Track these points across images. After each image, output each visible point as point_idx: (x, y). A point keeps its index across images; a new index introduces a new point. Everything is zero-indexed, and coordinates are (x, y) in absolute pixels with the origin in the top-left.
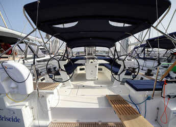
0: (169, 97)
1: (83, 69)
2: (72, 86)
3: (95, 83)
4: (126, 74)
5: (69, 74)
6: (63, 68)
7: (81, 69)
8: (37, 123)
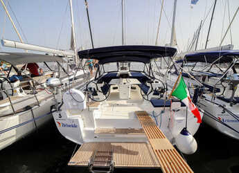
0: (174, 110)
1: (116, 88)
2: (108, 105)
3: (127, 102)
4: (154, 94)
5: (105, 94)
6: (100, 89)
7: (114, 88)
8: (87, 129)
